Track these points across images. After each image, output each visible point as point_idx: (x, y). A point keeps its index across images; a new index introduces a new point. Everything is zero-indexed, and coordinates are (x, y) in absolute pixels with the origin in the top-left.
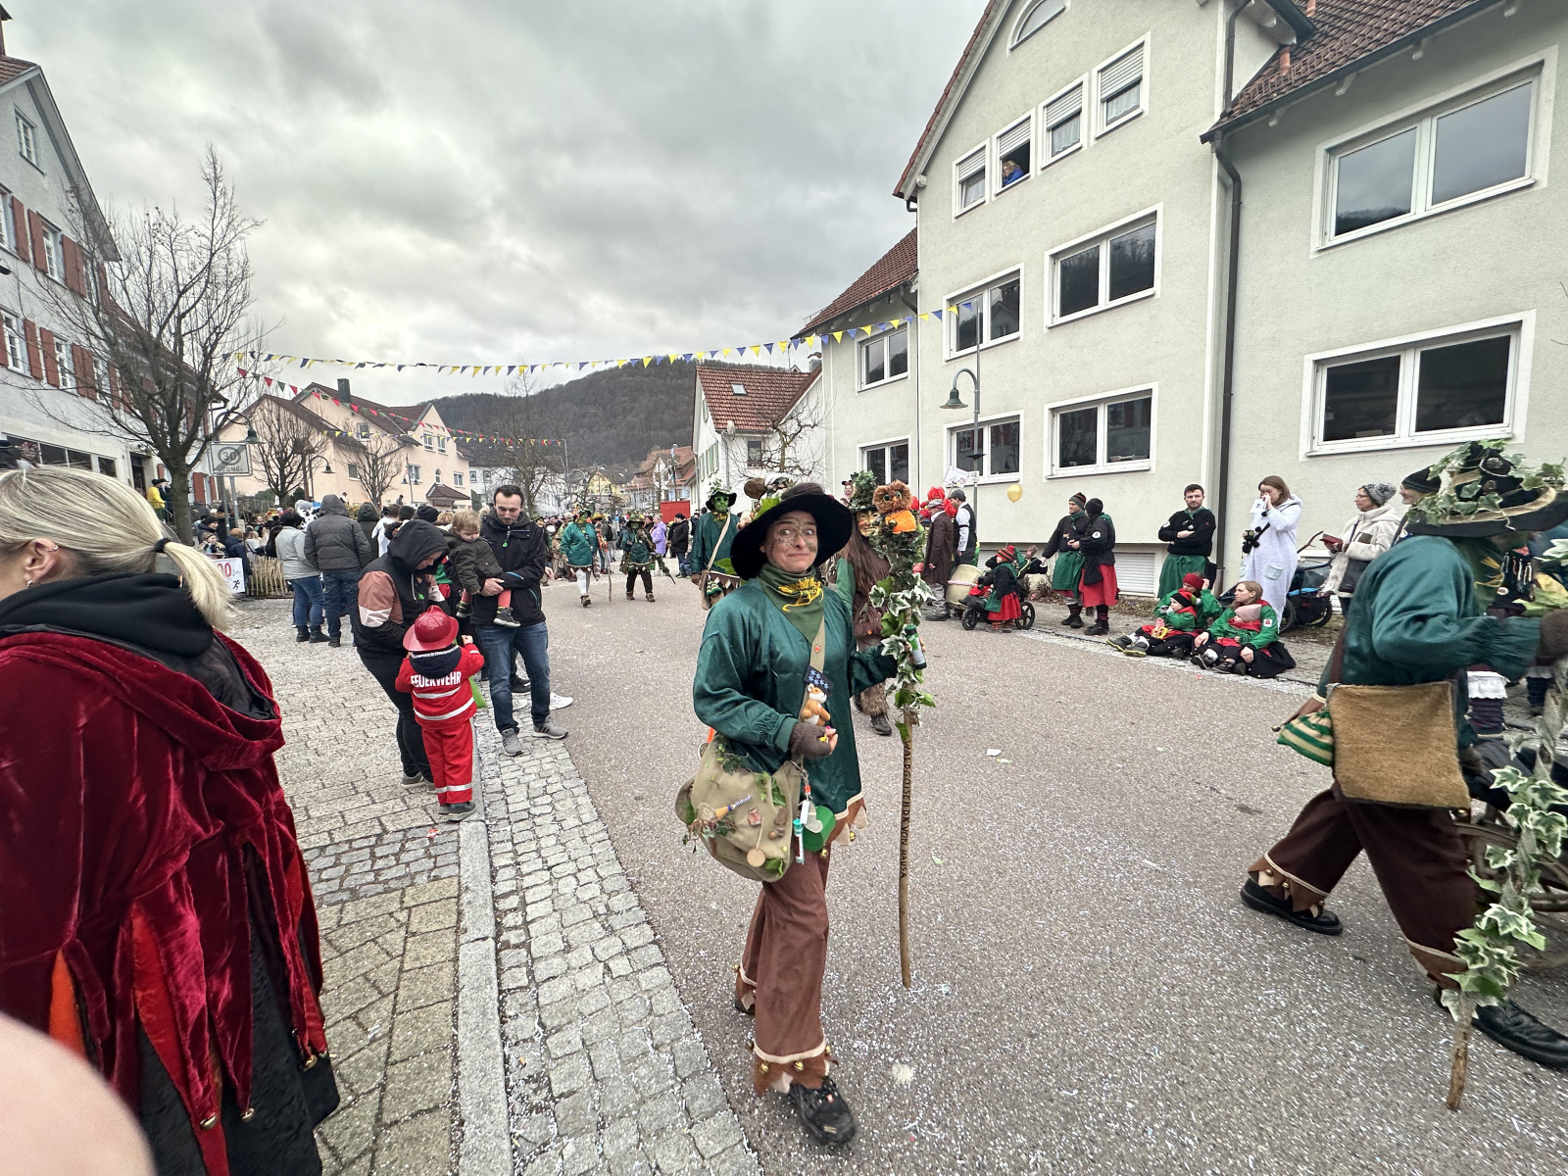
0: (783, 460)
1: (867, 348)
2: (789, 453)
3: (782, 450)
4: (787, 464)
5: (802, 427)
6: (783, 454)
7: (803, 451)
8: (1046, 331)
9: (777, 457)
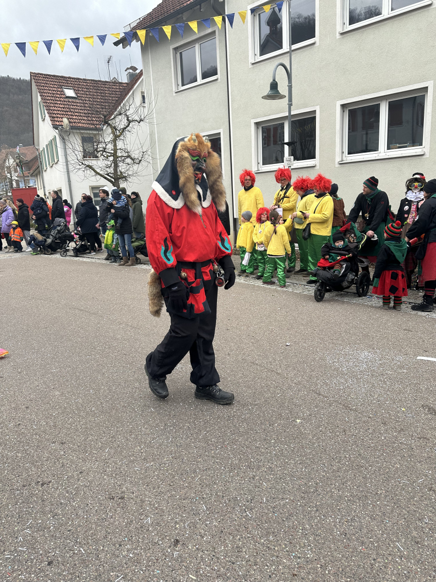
0: (115, 150)
1: (181, 53)
2: (120, 144)
3: (114, 141)
4: (119, 154)
5: (129, 122)
6: (115, 145)
7: (132, 142)
8: (338, 36)
9: (110, 147)
